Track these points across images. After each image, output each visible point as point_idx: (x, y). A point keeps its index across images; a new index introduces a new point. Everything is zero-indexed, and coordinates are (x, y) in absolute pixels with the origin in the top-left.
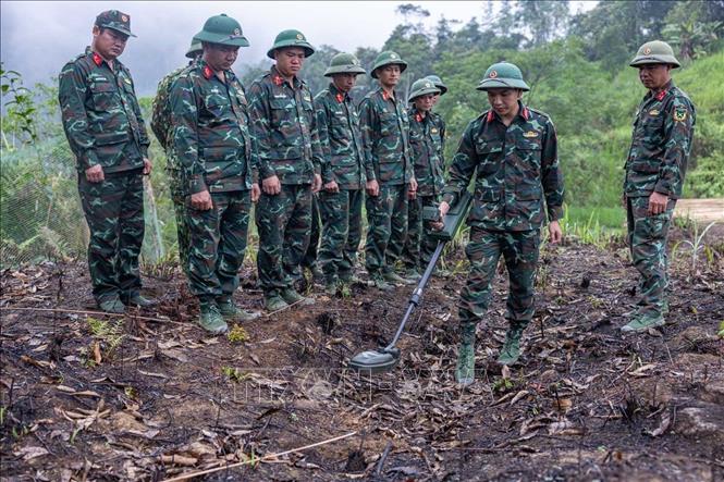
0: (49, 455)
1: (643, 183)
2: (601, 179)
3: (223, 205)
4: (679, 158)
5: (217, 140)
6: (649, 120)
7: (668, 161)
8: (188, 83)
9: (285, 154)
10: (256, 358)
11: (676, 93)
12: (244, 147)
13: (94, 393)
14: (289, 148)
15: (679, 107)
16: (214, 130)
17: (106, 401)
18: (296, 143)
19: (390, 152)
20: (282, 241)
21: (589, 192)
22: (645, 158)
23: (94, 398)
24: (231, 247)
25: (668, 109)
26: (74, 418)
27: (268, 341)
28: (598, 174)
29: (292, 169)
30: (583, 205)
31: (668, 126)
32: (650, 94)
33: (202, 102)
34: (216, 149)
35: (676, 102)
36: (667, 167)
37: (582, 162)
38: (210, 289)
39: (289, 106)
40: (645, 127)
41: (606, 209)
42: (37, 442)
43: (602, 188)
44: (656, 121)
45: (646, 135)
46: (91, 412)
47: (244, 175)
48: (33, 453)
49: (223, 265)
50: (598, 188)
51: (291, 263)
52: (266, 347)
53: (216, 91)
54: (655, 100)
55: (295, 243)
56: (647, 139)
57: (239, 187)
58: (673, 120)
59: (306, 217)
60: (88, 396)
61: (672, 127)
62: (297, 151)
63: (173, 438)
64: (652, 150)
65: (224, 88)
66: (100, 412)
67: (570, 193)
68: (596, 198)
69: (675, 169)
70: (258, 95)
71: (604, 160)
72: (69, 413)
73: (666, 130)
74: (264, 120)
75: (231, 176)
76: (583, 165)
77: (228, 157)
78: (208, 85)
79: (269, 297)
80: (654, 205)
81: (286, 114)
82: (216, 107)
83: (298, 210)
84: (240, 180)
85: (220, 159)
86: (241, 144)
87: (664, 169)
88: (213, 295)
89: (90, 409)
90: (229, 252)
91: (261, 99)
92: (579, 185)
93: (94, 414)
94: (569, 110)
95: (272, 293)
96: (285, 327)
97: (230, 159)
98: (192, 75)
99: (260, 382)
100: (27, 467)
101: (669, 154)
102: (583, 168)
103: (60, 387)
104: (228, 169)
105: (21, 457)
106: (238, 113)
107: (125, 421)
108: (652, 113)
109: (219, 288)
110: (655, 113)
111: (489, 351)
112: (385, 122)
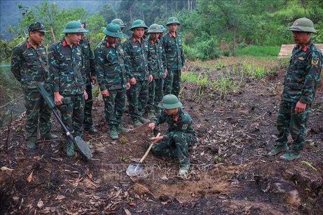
0: (65, 199)
1: (294, 96)
2: (270, 34)
3: (115, 93)
4: (313, 84)
5: (111, 70)
6: (298, 62)
7: (307, 87)
8: (100, 50)
9: (137, 69)
10: (130, 150)
11: (313, 49)
13: (77, 172)
14: (139, 67)
15: (315, 57)
16: (110, 67)
17: (81, 174)
18: (141, 65)
19: (172, 58)
20: (137, 100)
21: (265, 39)
22: (295, 81)
23: (77, 173)
24: (119, 107)
25: (309, 57)
26: (71, 182)
27: (135, 142)
28: (269, 31)
29: (140, 75)
30: (262, 45)
31: (308, 67)
32: (298, 47)
33: (106, 57)
34: (111, 74)
35: (314, 54)
36: (307, 90)
37: (263, 26)
38: (112, 122)
39: (139, 50)
40: (295, 65)
41: (271, 47)
42: (62, 194)
43: (271, 37)
44: (302, 63)
45: (296, 69)
46: (77, 179)
47: (122, 83)
48: (60, 198)
49: (117, 113)
50: (269, 37)
51: (141, 108)
52: (134, 145)
53: (111, 52)
54: (302, 51)
55: (143, 101)
56: (297, 72)
57: (120, 88)
58: (311, 64)
59: (146, 91)
60: (75, 173)
61: (310, 68)
62: (142, 68)
63: (105, 188)
64: (300, 78)
65: (114, 50)
66: (80, 179)
67: (257, 40)
68: (268, 42)
69: (311, 91)
70: (127, 47)
71: (272, 26)
72: (70, 181)
73: (306, 69)
74: (129, 56)
75: (117, 84)
76: (263, 27)
78: (108, 50)
79: (134, 121)
80: (298, 108)
81: (138, 54)
82: (111, 59)
83: (143, 89)
84: (120, 85)
85: (112, 78)
87: (305, 90)
88: (113, 124)
89: (76, 178)
90: (119, 109)
91: (128, 48)
92: (261, 36)
93: (78, 180)
94: (258, 5)
95: (135, 119)
96: (140, 135)
98: (102, 46)
99: (132, 160)
100: (59, 203)
101: (307, 83)
102: (263, 29)
103: (66, 170)
104: (116, 81)
105: (57, 200)
106: (120, 60)
107: (88, 183)
108: (300, 58)
109: (116, 122)
110: (302, 59)
111: (214, 141)
112: (170, 46)
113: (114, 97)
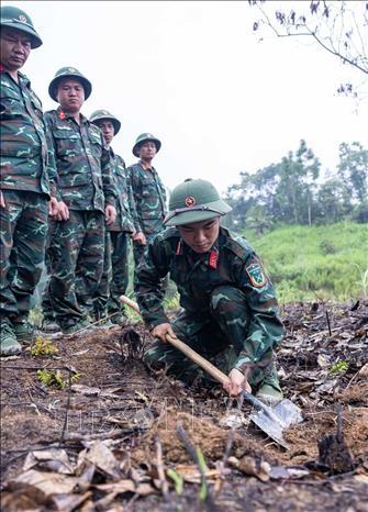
3: (16, 205)
5: (8, 134)
9: (72, 182)
12: (40, 147)
14: (76, 176)
18: (82, 170)
27: (81, 353)
29: (79, 195)
34: (5, 143)
38: (2, 305)
39: (75, 136)
47: (39, 178)
49: (16, 281)
52: (79, 358)
55: (88, 273)
57: (33, 188)
59: (97, 246)
62: (83, 177)
75: (26, 175)
77: (20, 153)
81: (72, 145)
83: (88, 240)
84: (34, 182)
85: (11, 155)
86: (36, 144)
88: (5, 313)
97: (23, 157)
104: (20, 166)
106: (32, 114)
109: (13, 303)
112: (146, 186)
113: (14, 216)
